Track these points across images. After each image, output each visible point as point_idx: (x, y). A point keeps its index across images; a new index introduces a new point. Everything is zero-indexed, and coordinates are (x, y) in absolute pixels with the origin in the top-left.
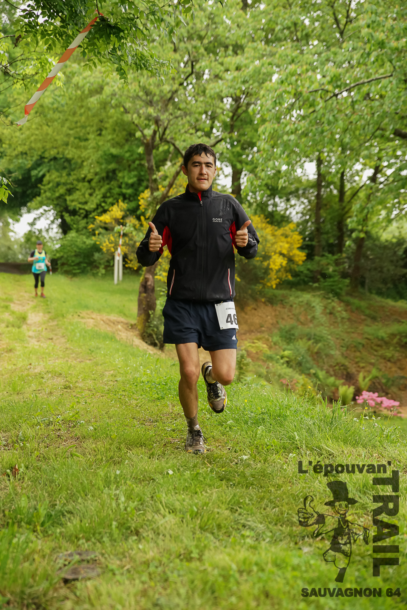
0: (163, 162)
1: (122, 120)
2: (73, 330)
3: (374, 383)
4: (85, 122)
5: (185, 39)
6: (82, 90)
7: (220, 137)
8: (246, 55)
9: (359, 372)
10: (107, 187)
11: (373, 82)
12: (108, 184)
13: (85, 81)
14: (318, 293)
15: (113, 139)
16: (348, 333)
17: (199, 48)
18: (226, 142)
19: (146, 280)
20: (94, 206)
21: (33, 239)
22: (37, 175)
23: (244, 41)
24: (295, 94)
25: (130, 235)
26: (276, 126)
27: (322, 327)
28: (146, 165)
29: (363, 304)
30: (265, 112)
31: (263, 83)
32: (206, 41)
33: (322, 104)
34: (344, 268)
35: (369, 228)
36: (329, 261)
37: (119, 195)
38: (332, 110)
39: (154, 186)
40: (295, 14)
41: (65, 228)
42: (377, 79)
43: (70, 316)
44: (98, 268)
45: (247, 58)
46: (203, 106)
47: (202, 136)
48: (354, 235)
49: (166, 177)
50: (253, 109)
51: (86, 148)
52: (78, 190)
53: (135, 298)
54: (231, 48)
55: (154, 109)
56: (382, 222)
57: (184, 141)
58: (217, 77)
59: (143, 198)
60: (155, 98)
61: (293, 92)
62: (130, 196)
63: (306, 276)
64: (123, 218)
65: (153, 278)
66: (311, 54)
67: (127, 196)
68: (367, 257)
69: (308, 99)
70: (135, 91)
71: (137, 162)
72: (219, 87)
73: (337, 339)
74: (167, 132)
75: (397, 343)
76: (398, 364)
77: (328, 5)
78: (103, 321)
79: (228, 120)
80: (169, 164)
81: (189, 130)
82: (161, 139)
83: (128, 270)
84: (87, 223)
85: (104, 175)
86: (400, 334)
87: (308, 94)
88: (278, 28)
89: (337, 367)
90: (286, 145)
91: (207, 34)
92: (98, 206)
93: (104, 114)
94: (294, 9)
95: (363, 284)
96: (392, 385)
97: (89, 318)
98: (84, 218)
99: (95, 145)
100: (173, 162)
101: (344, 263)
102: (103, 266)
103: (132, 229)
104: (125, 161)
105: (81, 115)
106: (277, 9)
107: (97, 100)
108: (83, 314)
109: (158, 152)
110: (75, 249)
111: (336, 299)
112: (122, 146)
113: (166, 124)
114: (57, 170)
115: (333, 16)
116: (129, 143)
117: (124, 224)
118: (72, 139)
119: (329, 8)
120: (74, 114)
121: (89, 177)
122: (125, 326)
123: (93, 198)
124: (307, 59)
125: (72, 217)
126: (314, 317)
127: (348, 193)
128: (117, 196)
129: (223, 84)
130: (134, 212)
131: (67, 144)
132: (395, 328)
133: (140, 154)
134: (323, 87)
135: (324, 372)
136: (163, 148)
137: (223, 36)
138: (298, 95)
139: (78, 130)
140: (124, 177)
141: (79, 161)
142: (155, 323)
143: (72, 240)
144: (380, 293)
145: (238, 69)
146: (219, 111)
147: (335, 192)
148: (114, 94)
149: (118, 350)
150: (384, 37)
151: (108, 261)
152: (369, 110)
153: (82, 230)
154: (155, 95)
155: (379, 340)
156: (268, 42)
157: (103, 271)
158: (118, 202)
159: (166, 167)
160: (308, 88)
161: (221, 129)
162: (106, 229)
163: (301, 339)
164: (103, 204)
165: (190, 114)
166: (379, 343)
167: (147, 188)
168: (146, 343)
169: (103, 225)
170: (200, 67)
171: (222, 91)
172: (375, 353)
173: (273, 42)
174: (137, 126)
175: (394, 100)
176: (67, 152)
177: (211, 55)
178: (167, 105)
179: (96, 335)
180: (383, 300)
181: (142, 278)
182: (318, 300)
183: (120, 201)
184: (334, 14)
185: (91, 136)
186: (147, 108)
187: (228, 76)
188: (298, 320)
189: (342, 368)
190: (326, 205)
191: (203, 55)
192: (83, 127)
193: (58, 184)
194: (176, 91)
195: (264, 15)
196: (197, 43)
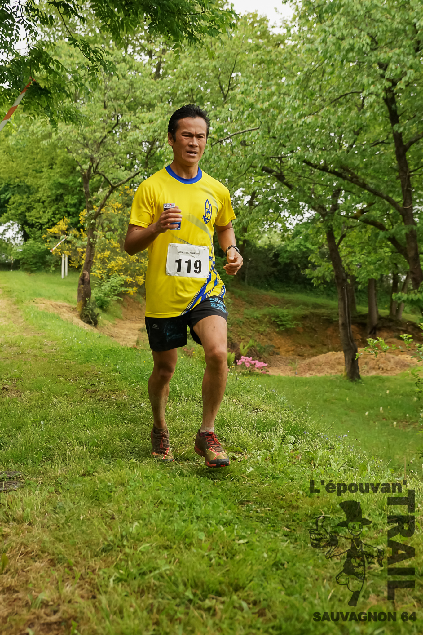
0: (96, 189)
1: (68, 158)
2: (29, 312)
3: (251, 350)
4: (40, 159)
5: (113, 100)
6: (37, 135)
7: (138, 171)
8: (155, 112)
9: (240, 342)
11: (246, 132)
12: (57, 204)
15: (61, 172)
17: (123, 106)
19: (84, 275)
20: (46, 220)
21: (4, 245)
22: (5, 198)
23: (155, 102)
25: (72, 242)
28: (85, 191)
29: (244, 293)
32: (127, 101)
37: (65, 212)
38: (217, 152)
39: (89, 206)
41: (26, 237)
42: (249, 131)
43: (27, 302)
44: (50, 266)
45: (156, 114)
47: (126, 169)
49: (97, 200)
51: (41, 178)
52: (34, 208)
53: (76, 288)
54: (146, 106)
55: (89, 150)
57: (112, 173)
58: (136, 127)
59: (82, 215)
60: (90, 142)
62: (73, 213)
64: (68, 230)
65: (89, 273)
67: (71, 213)
70: (75, 136)
71: (78, 188)
72: (136, 135)
74: (100, 166)
75: (267, 321)
76: (268, 336)
77: (215, 77)
78: (52, 305)
79: (144, 158)
80: (101, 190)
81: (115, 165)
82: (94, 172)
83: (72, 268)
84: (41, 233)
85: (54, 198)
86: (270, 314)
88: (179, 93)
91: (128, 96)
92: (49, 220)
93: (54, 153)
94: (191, 79)
95: (243, 279)
96: (264, 351)
97: (41, 303)
98: (39, 229)
99: (48, 176)
100: (104, 189)
102: (53, 265)
103: (74, 238)
104: (69, 188)
106: (179, 79)
107: (48, 143)
108: (38, 300)
109: (93, 181)
110: (33, 252)
112: (67, 177)
113: (98, 161)
114: (19, 193)
115: (219, 85)
116: (72, 174)
117: (67, 235)
118: (31, 171)
119: (216, 79)
120: (32, 153)
121: (43, 199)
122: (68, 309)
123: (46, 214)
125: (31, 229)
128: (63, 213)
130: (76, 225)
131: (27, 175)
132: (266, 310)
133: (80, 183)
137: (140, 98)
139: (35, 164)
140: (68, 200)
141: (36, 187)
142: (90, 307)
143: (31, 246)
144: (256, 285)
145: (151, 121)
146: (137, 152)
148: (59, 139)
149: (60, 327)
150: (253, 101)
151: (57, 261)
152: (244, 152)
153: (38, 238)
154: (90, 139)
155: (255, 319)
157: (54, 269)
158: (64, 218)
159: (99, 192)
162: (56, 237)
164: (53, 219)
165: (116, 154)
166: (255, 321)
167: (85, 208)
168: (84, 321)
169: (53, 235)
172: (252, 329)
174: (77, 162)
175: (261, 146)
176: (26, 181)
177: (132, 111)
178: (99, 147)
179: (45, 316)
180: (258, 290)
181: (81, 274)
184: (220, 83)
185: (45, 170)
186: (84, 149)
187: (143, 127)
191: (125, 111)
192: (39, 162)
193: (20, 204)
194: (105, 137)
196: (121, 102)
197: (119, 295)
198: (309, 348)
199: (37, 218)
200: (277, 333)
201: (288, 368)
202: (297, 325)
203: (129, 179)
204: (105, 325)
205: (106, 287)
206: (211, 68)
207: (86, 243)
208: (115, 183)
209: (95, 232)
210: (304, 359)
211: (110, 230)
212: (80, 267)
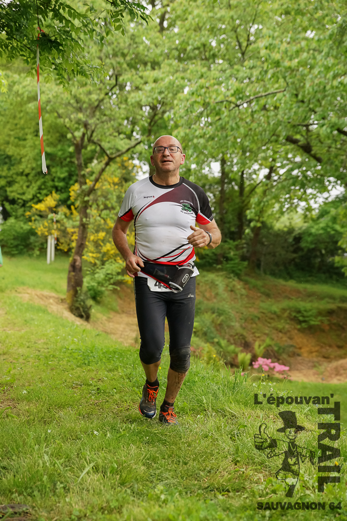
0: (90, 160)
1: (56, 124)
2: (11, 304)
3: (268, 350)
4: (23, 125)
5: (111, 56)
6: (22, 97)
7: (139, 140)
8: (162, 70)
9: (255, 341)
10: (43, 180)
11: (270, 96)
12: (43, 178)
13: (24, 90)
14: (221, 273)
15: (48, 139)
16: (246, 307)
17: (123, 64)
18: (144, 144)
19: (75, 261)
20: (30, 197)
23: (161, 59)
24: (204, 104)
25: (62, 222)
26: (187, 131)
27: (224, 302)
28: (76, 162)
29: (259, 283)
30: (179, 119)
31: (176, 94)
32: (128, 58)
33: (226, 113)
34: (243, 252)
35: (265, 219)
36: (230, 246)
37: (53, 187)
38: (235, 118)
39: (82, 180)
40: (204, 36)
41: (5, 215)
42: (273, 93)
43: (8, 291)
44: (33, 249)
45: (163, 73)
46: (125, 113)
47: (124, 138)
48: (252, 224)
49: (92, 173)
50: (168, 117)
51: (24, 147)
52: (16, 182)
53: (65, 276)
54: (149, 64)
55: (84, 115)
56: (276, 214)
57: (109, 142)
58: (137, 88)
59: (73, 190)
60: (85, 106)
61: (202, 102)
62: (62, 188)
63: (211, 259)
64: (56, 207)
65: (81, 258)
66: (218, 70)
67: (59, 188)
68: (262, 244)
69: (215, 108)
70: (67, 98)
71: (68, 160)
72: (139, 97)
73: (237, 312)
74: (95, 134)
75: (287, 317)
76: (288, 334)
77: (232, 30)
78: (37, 295)
79: (146, 125)
80: (95, 161)
81: (113, 133)
82: (90, 140)
83: (59, 252)
84: (25, 211)
86: (290, 308)
87: (215, 104)
88: (189, 48)
89: (237, 337)
90: (195, 147)
91: (129, 52)
92: (34, 196)
94: (203, 32)
95: (258, 266)
96: (283, 352)
97: (24, 293)
98: (21, 207)
99: (32, 144)
100: (99, 160)
101: (243, 248)
102: (37, 248)
103: (63, 217)
104: (58, 159)
105: (20, 118)
106: (189, 32)
107: (34, 106)
108: (20, 289)
109: (86, 152)
110: (14, 233)
111: (236, 279)
112: (55, 146)
113: (93, 128)
115: (236, 39)
116: (62, 143)
117: (56, 213)
118: (12, 139)
119: (233, 32)
120: (15, 117)
121: (27, 171)
122: (56, 300)
123: (30, 190)
124: (214, 74)
125: (12, 206)
126: (217, 294)
127: (247, 189)
128: (50, 189)
129: (143, 94)
130: (65, 202)
131: (8, 143)
132: (285, 304)
133: (71, 153)
134: (227, 99)
135: (225, 341)
136: (91, 147)
137: (143, 54)
138: (206, 105)
139: (18, 131)
140: (56, 172)
141: (18, 157)
142: (82, 298)
143: (11, 226)
144: (273, 274)
145: (155, 81)
146: (139, 117)
147: (236, 188)
148: (49, 101)
149: (49, 321)
150: (280, 58)
151: (42, 244)
152: (266, 119)
153: (20, 217)
154: (84, 102)
155: (272, 313)
156: (180, 59)
157: (38, 253)
158: (51, 193)
159: (93, 164)
160: (215, 99)
161: (140, 133)
162: (41, 216)
163: (207, 312)
164: (38, 195)
165: (114, 120)
166: (272, 316)
167: (76, 181)
168: (74, 314)
169: (38, 213)
170: (123, 80)
171: (141, 100)
172: (269, 325)
173: (185, 60)
174: (68, 128)
175: (287, 111)
176: (7, 150)
177: (133, 70)
178: (94, 112)
179: (31, 308)
180: (276, 280)
181: (71, 259)
182: (220, 279)
183: (54, 192)
184: (237, 37)
185: (29, 137)
186: (77, 114)
187: (147, 88)
188: (204, 296)
189: (241, 337)
190: (228, 199)
192: (23, 129)
194: (102, 100)
195: (177, 37)
196: (121, 59)
197: (114, 284)
198: (336, 348)
199: (19, 194)
200: (299, 330)
201: (311, 372)
202: (322, 321)
203: (128, 150)
204: (98, 319)
205: (100, 275)
206: (228, 19)
207: (78, 223)
208: (112, 154)
209: (88, 211)
210: (330, 362)
211: (106, 208)
212: (70, 250)
